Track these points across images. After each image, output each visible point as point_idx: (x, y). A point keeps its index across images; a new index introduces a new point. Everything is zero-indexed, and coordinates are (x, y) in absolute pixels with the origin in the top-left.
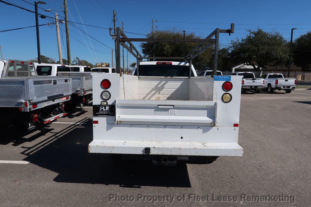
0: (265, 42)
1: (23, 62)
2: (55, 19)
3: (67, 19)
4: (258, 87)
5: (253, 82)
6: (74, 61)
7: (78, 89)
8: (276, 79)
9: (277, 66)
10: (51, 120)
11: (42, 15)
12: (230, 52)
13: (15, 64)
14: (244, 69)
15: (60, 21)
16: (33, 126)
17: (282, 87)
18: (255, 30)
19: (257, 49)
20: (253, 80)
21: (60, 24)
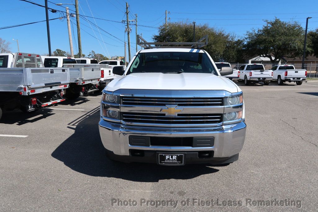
0: (282, 33)
1: (30, 55)
2: (66, 13)
3: (78, 13)
4: (266, 79)
5: (261, 73)
6: (90, 54)
7: (77, 79)
8: (286, 71)
9: (296, 57)
10: (49, 104)
11: (53, 10)
12: (245, 43)
13: (23, 56)
14: (260, 61)
15: (71, 15)
16: (33, 109)
17: (292, 79)
18: (272, 20)
19: (274, 40)
20: (261, 71)
21: (71, 17)
